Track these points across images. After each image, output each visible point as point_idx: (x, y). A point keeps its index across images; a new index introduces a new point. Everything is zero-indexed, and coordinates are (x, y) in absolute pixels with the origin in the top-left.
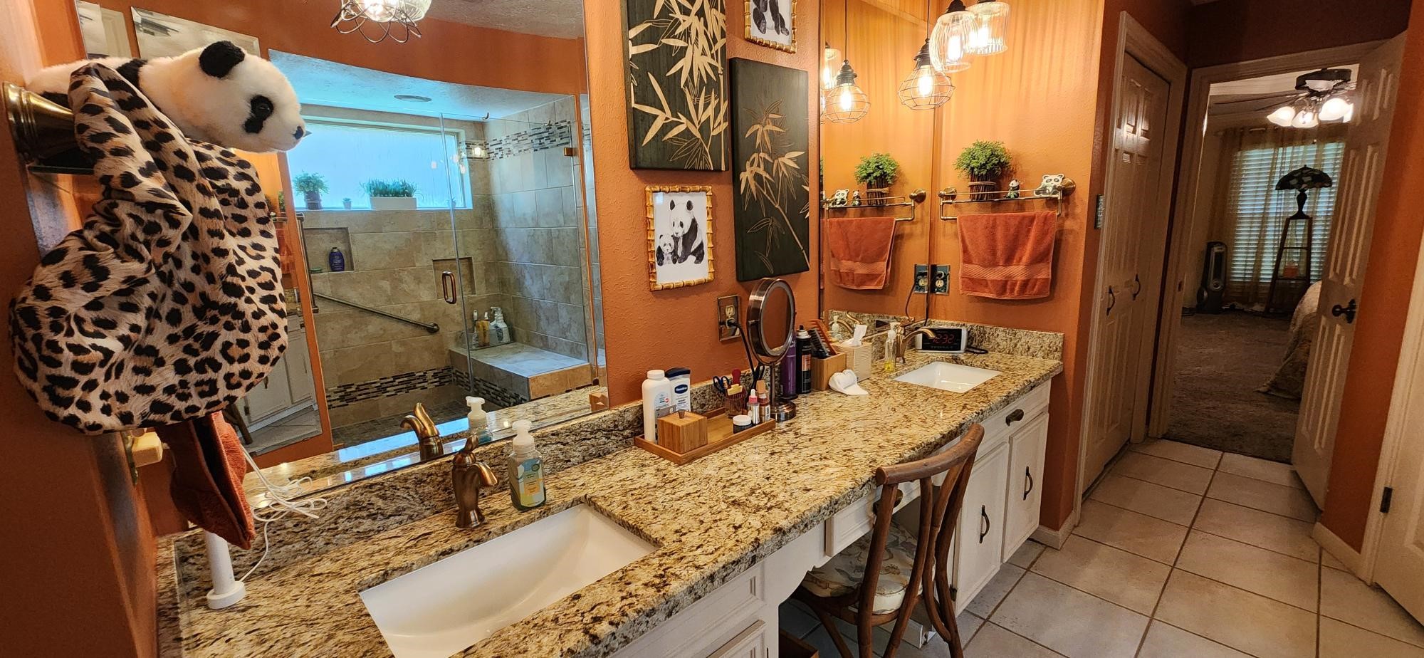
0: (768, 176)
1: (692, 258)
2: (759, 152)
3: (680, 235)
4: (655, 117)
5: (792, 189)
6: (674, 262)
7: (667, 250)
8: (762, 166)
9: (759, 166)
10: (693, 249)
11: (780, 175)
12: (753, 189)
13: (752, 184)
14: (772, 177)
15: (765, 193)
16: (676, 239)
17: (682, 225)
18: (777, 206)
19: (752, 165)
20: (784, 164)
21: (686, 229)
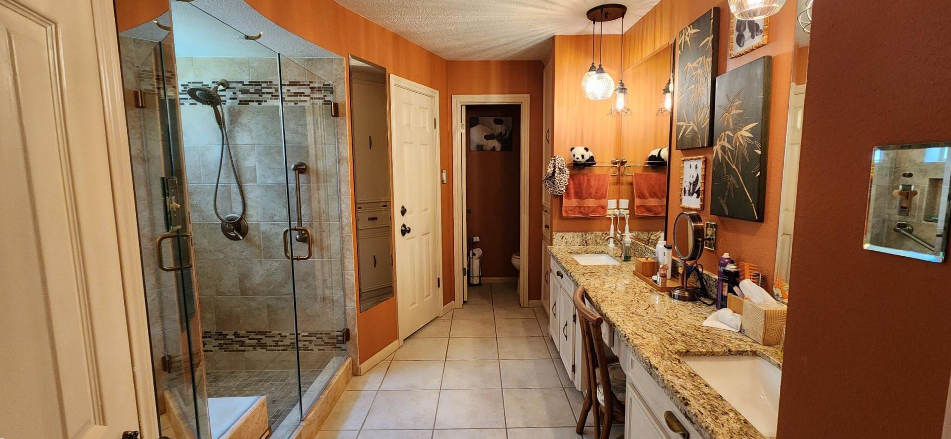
0: (730, 147)
1: (695, 195)
2: (725, 132)
3: (692, 182)
4: (682, 126)
5: (746, 153)
6: (689, 195)
7: (687, 189)
8: (726, 140)
9: (724, 140)
10: (696, 190)
11: (738, 144)
12: (720, 155)
13: (720, 152)
14: (732, 147)
15: (727, 158)
16: (691, 184)
17: (693, 177)
18: (734, 167)
19: (720, 141)
20: (741, 135)
21: (694, 179)
